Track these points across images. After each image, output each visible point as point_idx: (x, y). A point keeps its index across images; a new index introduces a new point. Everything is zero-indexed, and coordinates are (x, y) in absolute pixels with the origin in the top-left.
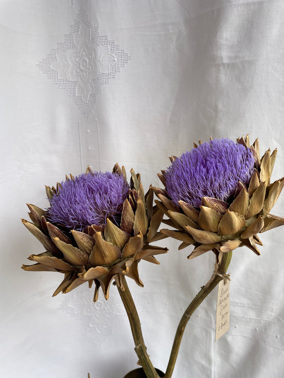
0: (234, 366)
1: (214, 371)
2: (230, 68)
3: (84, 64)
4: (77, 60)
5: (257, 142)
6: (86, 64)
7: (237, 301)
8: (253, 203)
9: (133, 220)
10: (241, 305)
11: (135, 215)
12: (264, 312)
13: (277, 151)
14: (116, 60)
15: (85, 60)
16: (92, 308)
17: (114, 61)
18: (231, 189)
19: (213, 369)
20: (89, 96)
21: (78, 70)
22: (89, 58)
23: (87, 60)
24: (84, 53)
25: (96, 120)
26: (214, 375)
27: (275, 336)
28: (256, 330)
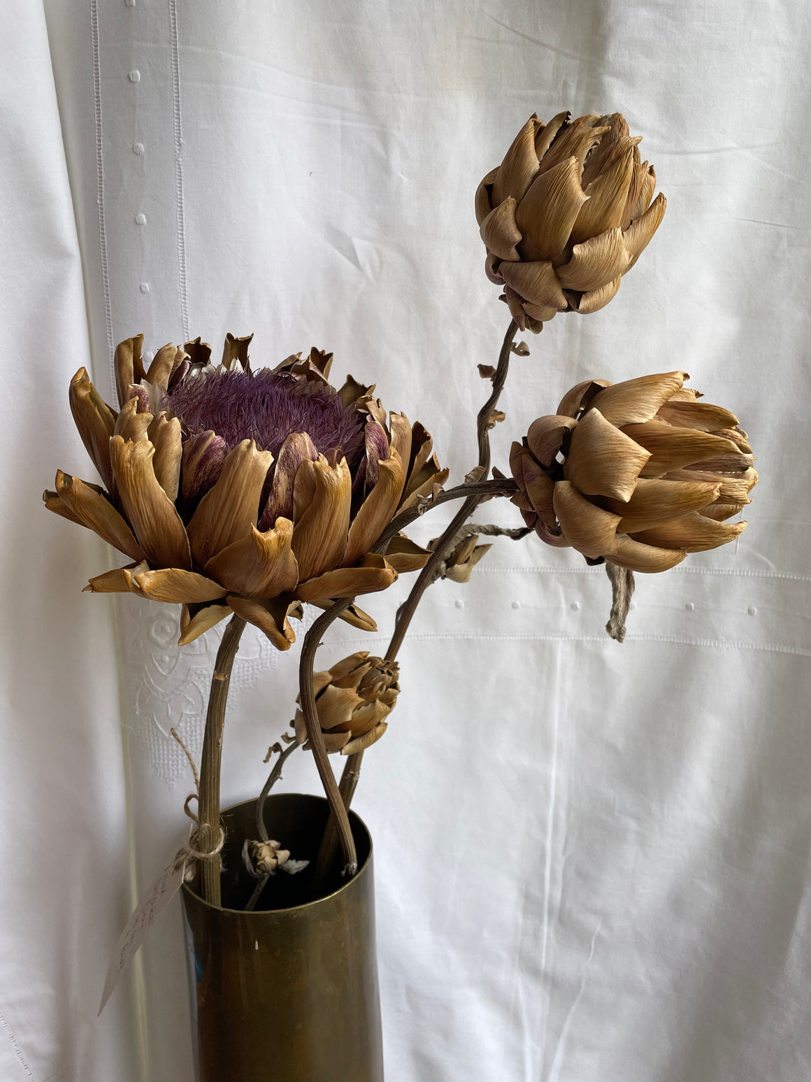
27: (746, 612)
28: (688, 608)
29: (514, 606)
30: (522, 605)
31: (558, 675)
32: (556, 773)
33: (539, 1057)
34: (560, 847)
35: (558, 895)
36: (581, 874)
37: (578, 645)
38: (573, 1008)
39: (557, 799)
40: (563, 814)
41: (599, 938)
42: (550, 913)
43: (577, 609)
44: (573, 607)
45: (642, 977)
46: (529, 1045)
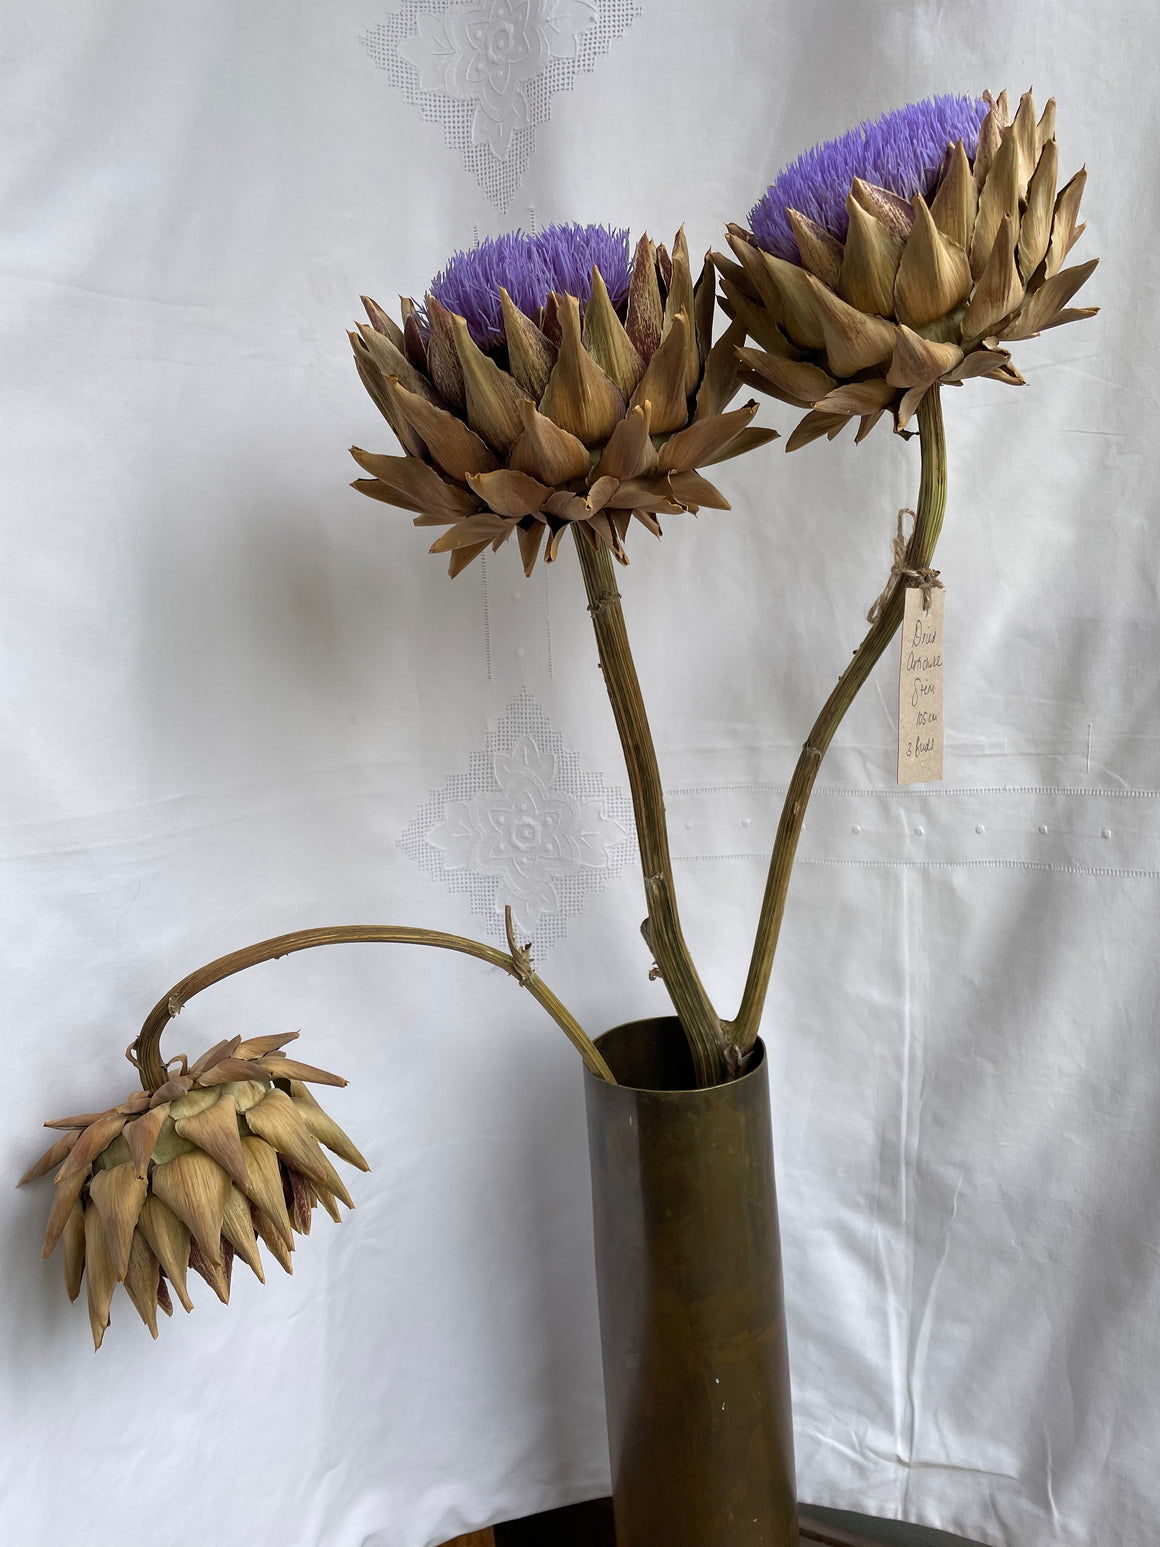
0: (976, 982)
1: (912, 1017)
2: (942, 10)
3: (501, 43)
4: (480, 33)
5: (1004, 101)
6: (507, 45)
7: (982, 739)
8: (989, 206)
9: (659, 325)
10: (993, 752)
11: (664, 310)
12: (1060, 758)
13: (1053, 103)
14: (596, 17)
15: (504, 31)
16: (502, 846)
17: (592, 19)
18: (928, 166)
19: (907, 1010)
20: (512, 135)
21: (481, 66)
22: (516, 23)
23: (511, 29)
24: (501, 11)
25: (531, 207)
26: (912, 1031)
27: (1100, 835)
28: (1041, 832)
29: (855, 831)
30: (863, 830)
31: (905, 905)
32: (909, 1007)
33: (905, 1322)
34: (917, 1089)
35: (915, 1142)
36: (938, 1121)
37: (925, 874)
38: (939, 1271)
39: (913, 1037)
40: (919, 1053)
41: (961, 1194)
42: (908, 1164)
43: (921, 834)
44: (917, 833)
45: (1013, 1242)
46: (892, 1303)
